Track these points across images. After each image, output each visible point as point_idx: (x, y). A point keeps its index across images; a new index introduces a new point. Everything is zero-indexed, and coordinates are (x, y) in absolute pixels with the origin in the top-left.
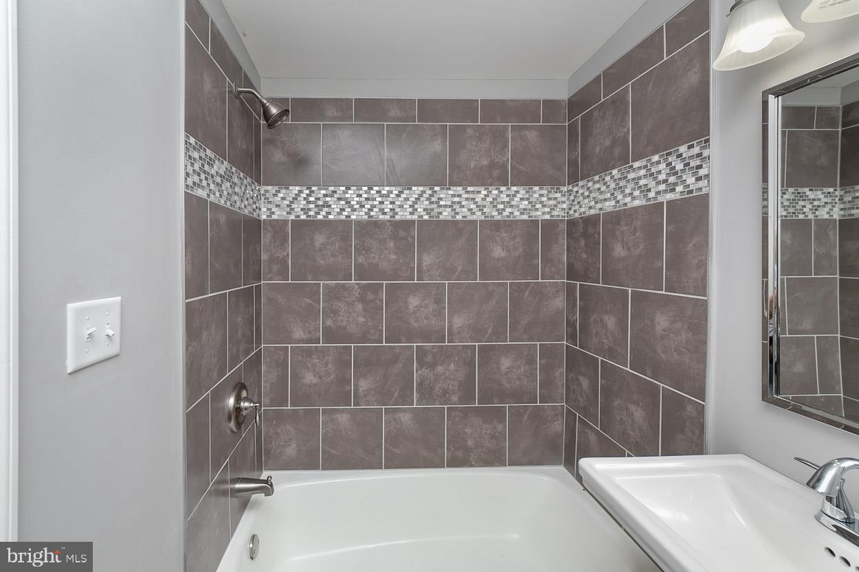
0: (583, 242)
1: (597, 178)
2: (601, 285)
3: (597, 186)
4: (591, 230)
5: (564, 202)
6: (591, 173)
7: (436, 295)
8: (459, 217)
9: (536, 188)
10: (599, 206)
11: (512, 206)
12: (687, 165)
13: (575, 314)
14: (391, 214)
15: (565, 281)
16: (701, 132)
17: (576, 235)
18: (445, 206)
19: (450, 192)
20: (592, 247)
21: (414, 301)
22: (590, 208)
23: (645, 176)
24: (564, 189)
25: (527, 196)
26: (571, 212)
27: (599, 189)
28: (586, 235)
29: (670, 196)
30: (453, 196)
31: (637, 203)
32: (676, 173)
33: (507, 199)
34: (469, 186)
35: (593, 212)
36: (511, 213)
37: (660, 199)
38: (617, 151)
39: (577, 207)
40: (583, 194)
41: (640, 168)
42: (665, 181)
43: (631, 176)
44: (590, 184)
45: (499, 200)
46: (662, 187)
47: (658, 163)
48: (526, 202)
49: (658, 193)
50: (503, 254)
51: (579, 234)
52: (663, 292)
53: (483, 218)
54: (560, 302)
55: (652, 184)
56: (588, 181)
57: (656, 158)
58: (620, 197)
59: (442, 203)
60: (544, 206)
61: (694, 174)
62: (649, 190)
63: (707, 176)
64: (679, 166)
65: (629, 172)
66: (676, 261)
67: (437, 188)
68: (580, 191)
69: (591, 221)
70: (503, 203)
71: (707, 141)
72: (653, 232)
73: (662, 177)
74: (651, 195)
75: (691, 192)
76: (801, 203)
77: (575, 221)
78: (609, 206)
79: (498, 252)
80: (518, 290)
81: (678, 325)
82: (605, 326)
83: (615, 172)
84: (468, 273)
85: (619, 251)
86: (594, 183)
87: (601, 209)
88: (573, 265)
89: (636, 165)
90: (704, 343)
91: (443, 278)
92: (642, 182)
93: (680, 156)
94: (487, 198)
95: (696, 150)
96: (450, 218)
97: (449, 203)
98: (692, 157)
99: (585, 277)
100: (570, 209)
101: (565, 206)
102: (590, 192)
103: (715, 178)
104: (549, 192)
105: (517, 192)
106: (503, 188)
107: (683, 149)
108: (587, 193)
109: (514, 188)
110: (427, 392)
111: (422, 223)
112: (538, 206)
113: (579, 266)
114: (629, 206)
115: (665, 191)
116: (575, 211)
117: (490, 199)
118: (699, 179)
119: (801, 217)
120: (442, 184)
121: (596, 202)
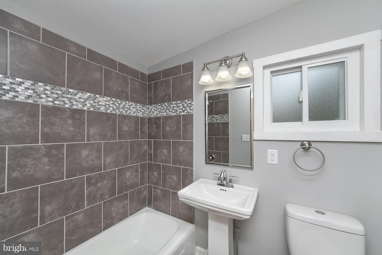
0: (154, 126)
1: (160, 105)
2: (161, 140)
3: (160, 107)
4: (157, 122)
5: (147, 111)
6: (158, 103)
7: (97, 148)
8: (109, 111)
9: (138, 104)
10: (161, 114)
11: (130, 110)
12: (188, 105)
13: (151, 151)
14: (70, 104)
15: (147, 139)
16: (191, 97)
17: (151, 123)
18: (102, 105)
19: (105, 99)
20: (158, 127)
21: (85, 153)
22: (157, 114)
23: (176, 107)
24: (147, 106)
25: (135, 107)
26: (150, 115)
27: (161, 108)
28: (155, 123)
29: (183, 113)
30: (106, 101)
31: (173, 114)
32: (185, 107)
33: (128, 107)
34: (113, 98)
35: (158, 116)
36: (130, 113)
37: (180, 114)
38: (167, 97)
39: (152, 113)
40: (154, 109)
41: (174, 104)
42: (182, 109)
43: (171, 106)
44: (157, 106)
45: (125, 106)
46: (181, 111)
47: (180, 103)
48: (135, 109)
49: (180, 112)
50: (127, 129)
51: (153, 123)
52: (182, 140)
53: (119, 113)
54: (146, 147)
55: (178, 109)
56: (156, 105)
57: (179, 102)
58: (168, 112)
59: (100, 103)
60: (141, 112)
61: (189, 108)
62: (177, 111)
63: (193, 109)
64: (186, 106)
65: (171, 105)
66: (185, 131)
67: (98, 96)
68: (153, 108)
69: (157, 119)
70: (127, 108)
71: (193, 100)
72: (178, 123)
73: (181, 108)
74: (178, 112)
75: (189, 113)
76: (213, 119)
77: (151, 118)
78: (165, 114)
79: (125, 128)
80: (132, 143)
81: (186, 149)
82: (163, 153)
83: (166, 104)
84: (113, 137)
85: (168, 129)
86: (159, 106)
87: (161, 115)
88: (151, 133)
89: (173, 103)
90: (192, 153)
91: (101, 139)
92: (175, 108)
93: (186, 103)
94: (121, 105)
95: (190, 102)
96: (104, 111)
97: (104, 104)
98: (189, 104)
99: (156, 138)
100: (149, 114)
101: (147, 112)
102: (157, 109)
103: (194, 110)
104: (142, 107)
105: (132, 104)
106: (127, 102)
107: (186, 101)
108: (156, 109)
109: (131, 103)
110: (92, 198)
111: (89, 112)
112: (139, 111)
113: (153, 134)
114: (171, 115)
115: (182, 112)
116: (151, 115)
117: (122, 105)
118: (190, 110)
119: (213, 122)
120: (100, 94)
121: (160, 113)
